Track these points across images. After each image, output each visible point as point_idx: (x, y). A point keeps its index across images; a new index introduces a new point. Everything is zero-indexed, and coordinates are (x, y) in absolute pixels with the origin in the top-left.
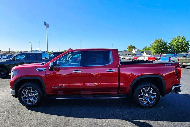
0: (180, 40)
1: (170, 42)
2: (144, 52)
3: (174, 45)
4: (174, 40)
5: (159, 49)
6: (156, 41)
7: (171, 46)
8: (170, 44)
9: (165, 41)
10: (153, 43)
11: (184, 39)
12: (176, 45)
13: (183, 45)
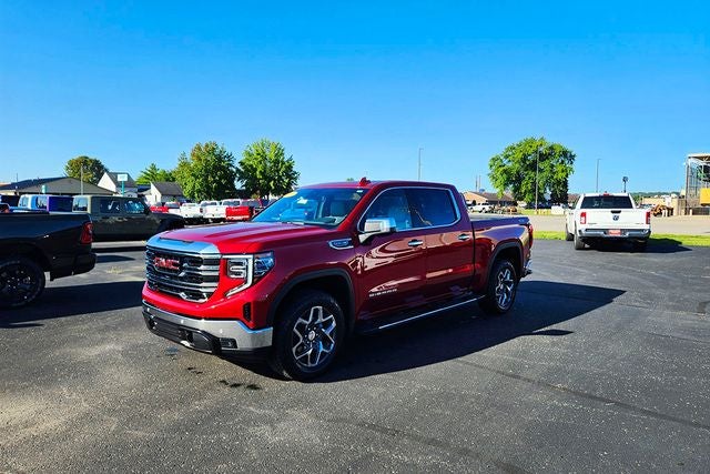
0: (271, 155)
1: (242, 158)
2: (152, 186)
3: (255, 170)
4: (254, 152)
5: (210, 179)
6: (200, 149)
7: (247, 170)
8: (242, 164)
9: (228, 151)
10: (189, 156)
11: (279, 153)
12: (260, 169)
13: (278, 171)
